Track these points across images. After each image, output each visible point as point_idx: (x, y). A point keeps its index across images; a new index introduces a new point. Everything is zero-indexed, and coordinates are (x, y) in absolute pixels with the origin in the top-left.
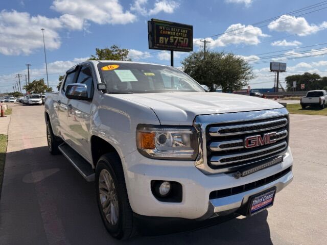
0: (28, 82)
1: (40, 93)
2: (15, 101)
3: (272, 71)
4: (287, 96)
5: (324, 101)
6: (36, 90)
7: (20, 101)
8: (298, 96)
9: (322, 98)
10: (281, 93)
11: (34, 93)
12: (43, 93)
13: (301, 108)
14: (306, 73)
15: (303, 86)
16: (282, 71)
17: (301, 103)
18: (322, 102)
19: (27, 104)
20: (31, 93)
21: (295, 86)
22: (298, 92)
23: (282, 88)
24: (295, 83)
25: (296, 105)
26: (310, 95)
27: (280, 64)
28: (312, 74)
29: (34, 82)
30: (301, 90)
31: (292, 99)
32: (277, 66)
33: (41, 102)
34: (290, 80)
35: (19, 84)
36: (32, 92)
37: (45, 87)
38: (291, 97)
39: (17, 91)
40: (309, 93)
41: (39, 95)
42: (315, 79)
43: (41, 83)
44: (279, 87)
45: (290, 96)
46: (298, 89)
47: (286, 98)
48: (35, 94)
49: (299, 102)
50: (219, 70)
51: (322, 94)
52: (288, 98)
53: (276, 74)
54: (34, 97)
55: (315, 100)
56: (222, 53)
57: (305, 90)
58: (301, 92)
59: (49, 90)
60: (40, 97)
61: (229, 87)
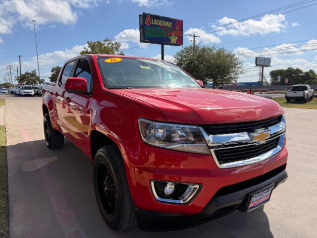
0: (19, 73)
1: (32, 84)
2: (7, 91)
3: (257, 65)
4: (271, 90)
5: (308, 95)
6: (29, 81)
7: (12, 93)
8: (282, 90)
9: (306, 92)
10: (266, 87)
11: (26, 84)
12: (35, 84)
13: (286, 101)
14: (289, 68)
15: (287, 81)
16: (266, 66)
17: (286, 97)
18: (306, 96)
19: (20, 95)
20: (23, 85)
21: (279, 80)
22: (282, 86)
23: (267, 83)
24: (279, 77)
25: (281, 99)
26: (295, 89)
27: (265, 59)
28: (295, 68)
29: (26, 73)
30: (285, 84)
31: (276, 93)
32: (262, 61)
33: (33, 93)
34: (274, 74)
35: (10, 75)
36: (24, 83)
37: (38, 78)
38: (276, 91)
39: (8, 82)
40: (294, 87)
41: (31, 86)
42: (297, 74)
43: (33, 74)
44: (264, 81)
45: (274, 90)
46: (282, 83)
47: (270, 91)
48: (27, 86)
49: (284, 96)
50: (210, 64)
51: (305, 88)
52: (272, 92)
53: (261, 69)
54: (26, 88)
55: (299, 94)
56: (213, 47)
57: (288, 84)
58: (285, 86)
59: (42, 82)
60: (33, 88)
61: (219, 80)
